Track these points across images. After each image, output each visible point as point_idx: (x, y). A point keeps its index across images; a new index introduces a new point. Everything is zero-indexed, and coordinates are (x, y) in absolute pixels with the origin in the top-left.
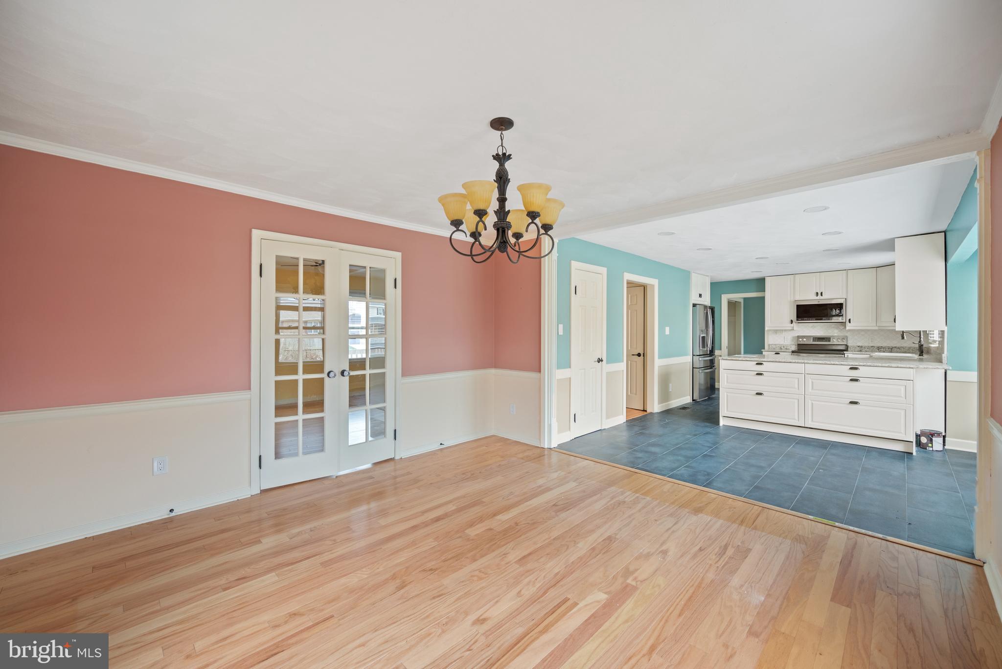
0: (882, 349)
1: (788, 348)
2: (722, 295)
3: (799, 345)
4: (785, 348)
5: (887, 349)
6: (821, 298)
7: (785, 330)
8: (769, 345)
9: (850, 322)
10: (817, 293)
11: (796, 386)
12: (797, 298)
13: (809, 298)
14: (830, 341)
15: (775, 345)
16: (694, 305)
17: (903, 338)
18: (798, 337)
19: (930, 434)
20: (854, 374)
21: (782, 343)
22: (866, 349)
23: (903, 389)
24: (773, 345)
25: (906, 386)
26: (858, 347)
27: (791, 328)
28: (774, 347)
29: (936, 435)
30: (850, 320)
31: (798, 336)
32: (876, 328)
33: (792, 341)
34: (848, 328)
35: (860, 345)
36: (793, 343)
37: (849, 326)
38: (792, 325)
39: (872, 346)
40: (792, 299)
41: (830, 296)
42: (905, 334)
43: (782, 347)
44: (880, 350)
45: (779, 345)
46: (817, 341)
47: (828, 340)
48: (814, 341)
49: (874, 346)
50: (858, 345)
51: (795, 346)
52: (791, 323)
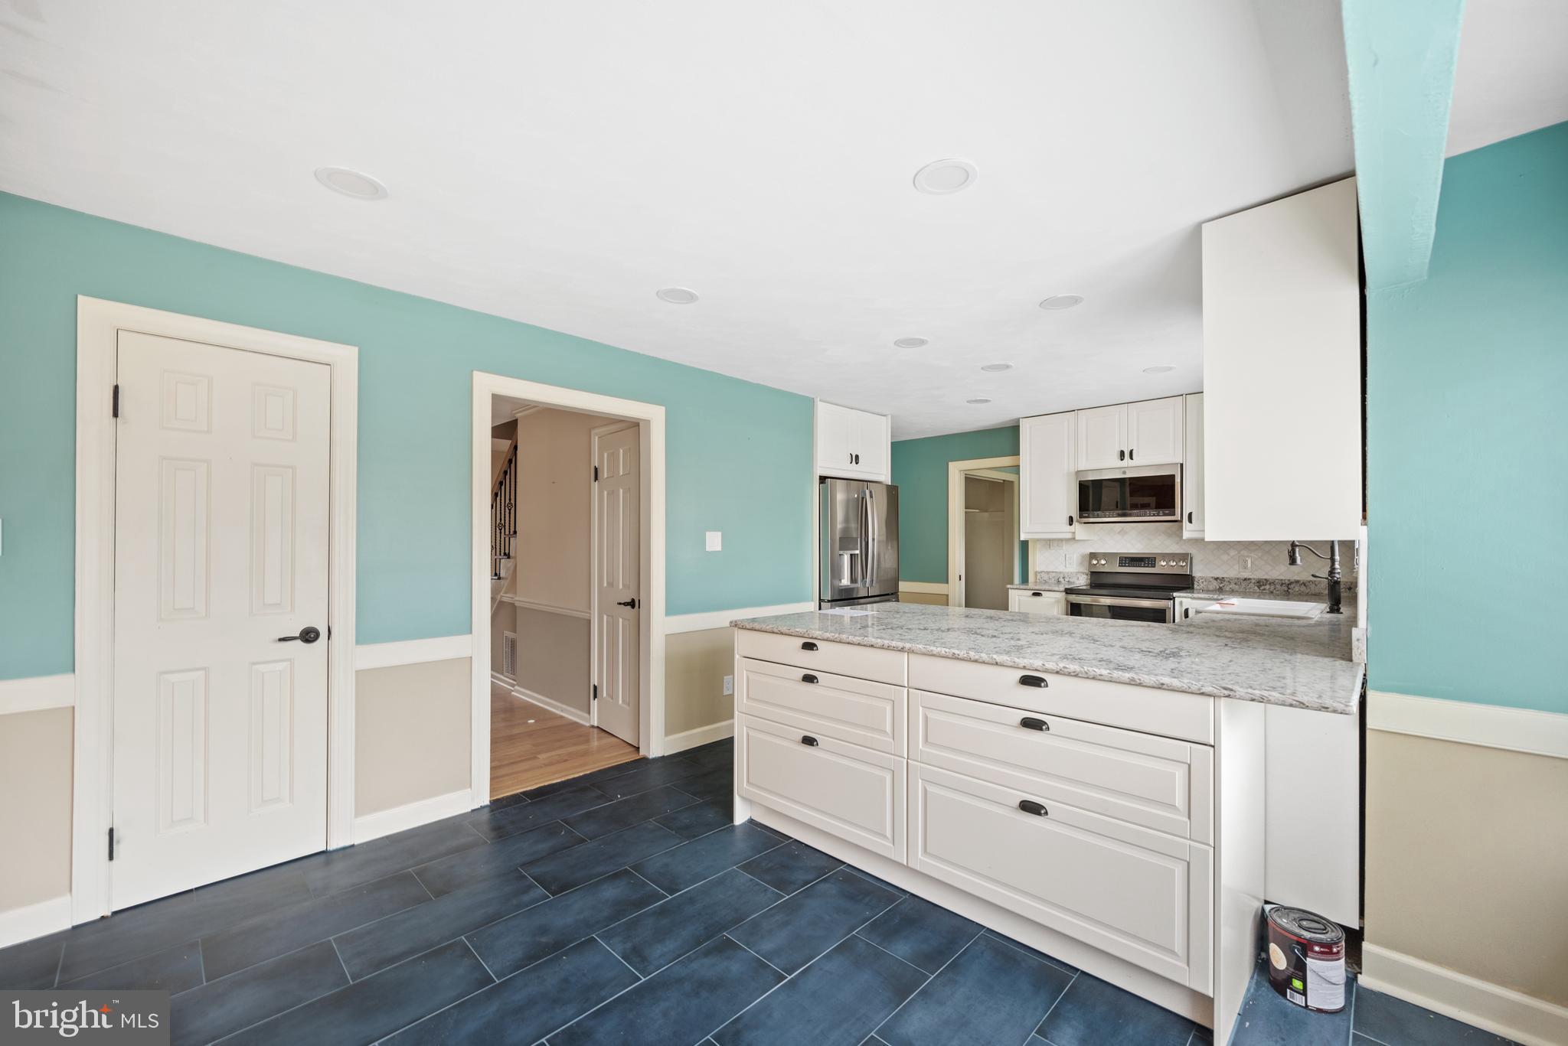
0: (1267, 587)
1: (1071, 580)
2: (950, 463)
3: (1093, 573)
4: (1066, 580)
5: (1278, 587)
6: (1131, 463)
7: (1061, 540)
8: (1036, 573)
9: (1190, 521)
10: (1122, 453)
11: (888, 729)
12: (1083, 465)
13: (1107, 466)
14: (1154, 566)
15: (1048, 573)
16: (823, 479)
17: (1293, 561)
18: (1093, 556)
19: (1298, 943)
20: (1033, 700)
21: (1061, 569)
22: (1232, 586)
23: (1180, 774)
24: (1043, 575)
25: (1189, 766)
26: (1216, 579)
27: (1069, 536)
28: (1046, 577)
29: (1317, 949)
30: (1190, 515)
31: (1091, 553)
33: (1081, 563)
34: (1186, 535)
35: (1220, 576)
36: (1082, 570)
37: (1188, 531)
38: (1073, 528)
39: (1245, 579)
40: (1073, 470)
41: (1147, 463)
42: (1297, 550)
43: (1061, 580)
44: (1264, 589)
45: (1054, 574)
46: (1129, 566)
47: (1152, 564)
48: (1122, 566)
49: (1249, 579)
50: (1216, 576)
51: (1085, 576)
52: (1071, 525)
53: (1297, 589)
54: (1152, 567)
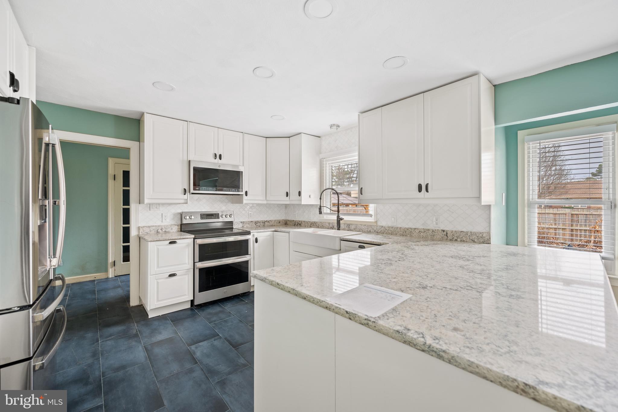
0: (258, 224)
3: (182, 224)
4: (164, 230)
5: (261, 223)
7: (173, 204)
9: (246, 195)
10: (216, 155)
12: (193, 158)
13: (206, 161)
15: (149, 227)
18: (181, 214)
21: (159, 223)
22: (247, 225)
24: (144, 229)
27: (182, 201)
30: (246, 193)
32: (265, 202)
33: (173, 218)
35: (243, 221)
36: (173, 223)
38: (185, 197)
40: (186, 159)
41: (228, 161)
43: (160, 231)
44: (257, 225)
45: (154, 227)
46: (206, 219)
47: (217, 217)
48: (203, 219)
49: (253, 221)
50: (241, 221)
51: (177, 227)
52: (185, 194)
53: (267, 224)
54: (218, 218)
